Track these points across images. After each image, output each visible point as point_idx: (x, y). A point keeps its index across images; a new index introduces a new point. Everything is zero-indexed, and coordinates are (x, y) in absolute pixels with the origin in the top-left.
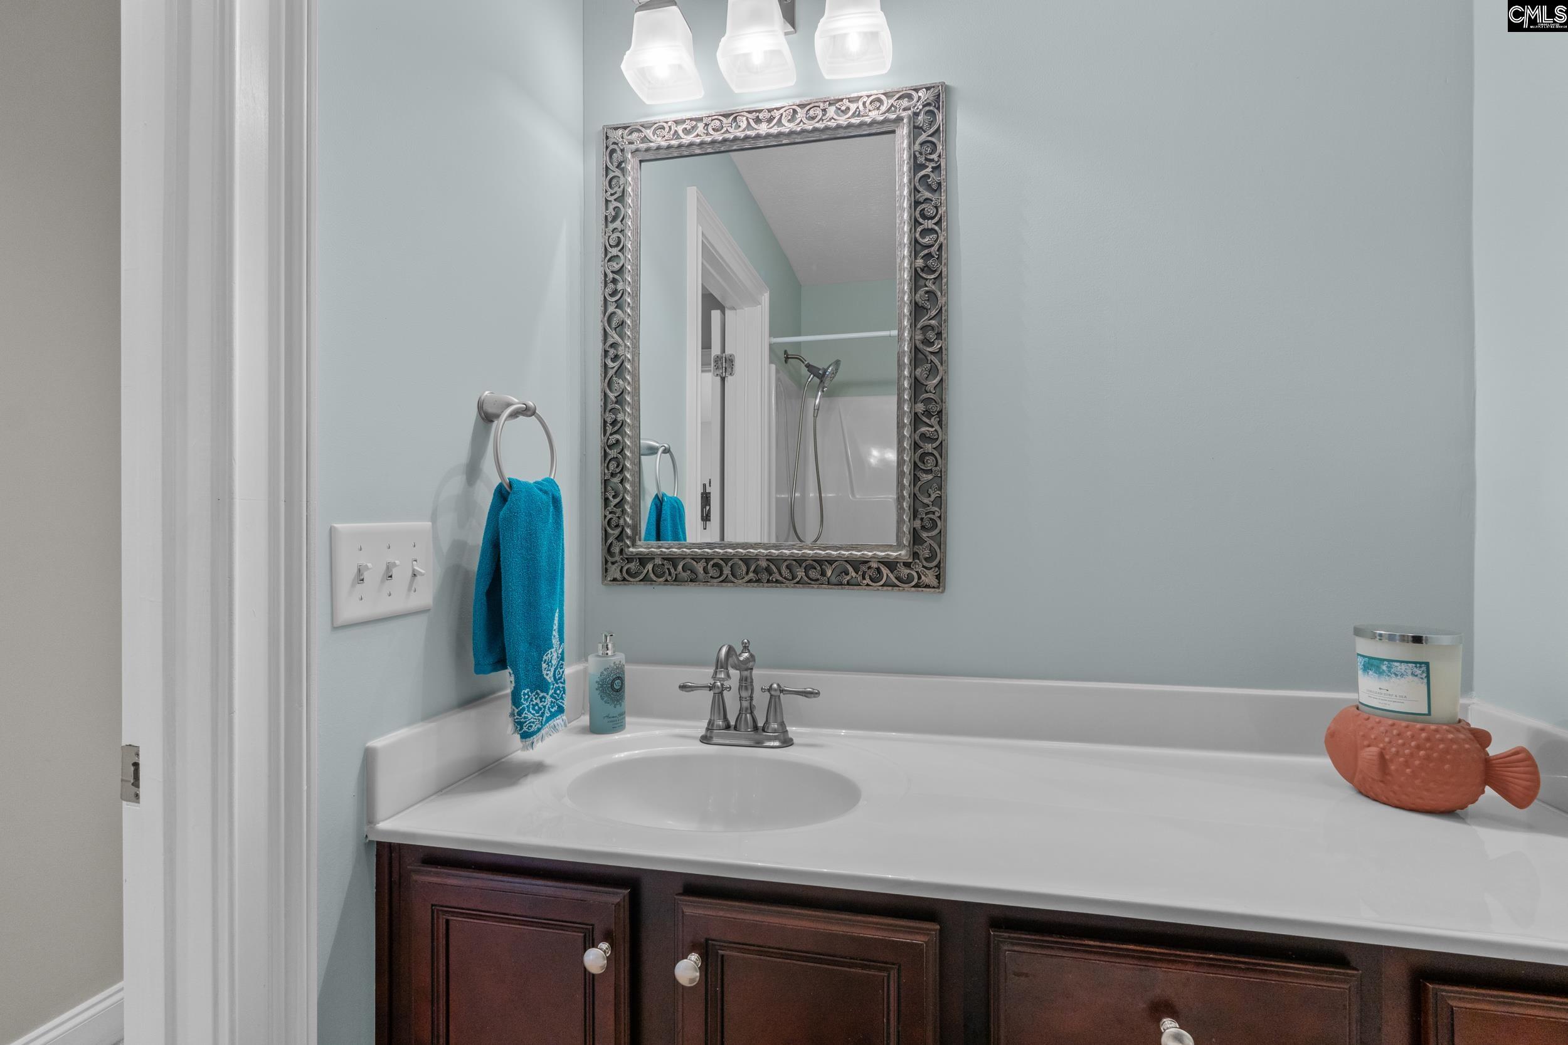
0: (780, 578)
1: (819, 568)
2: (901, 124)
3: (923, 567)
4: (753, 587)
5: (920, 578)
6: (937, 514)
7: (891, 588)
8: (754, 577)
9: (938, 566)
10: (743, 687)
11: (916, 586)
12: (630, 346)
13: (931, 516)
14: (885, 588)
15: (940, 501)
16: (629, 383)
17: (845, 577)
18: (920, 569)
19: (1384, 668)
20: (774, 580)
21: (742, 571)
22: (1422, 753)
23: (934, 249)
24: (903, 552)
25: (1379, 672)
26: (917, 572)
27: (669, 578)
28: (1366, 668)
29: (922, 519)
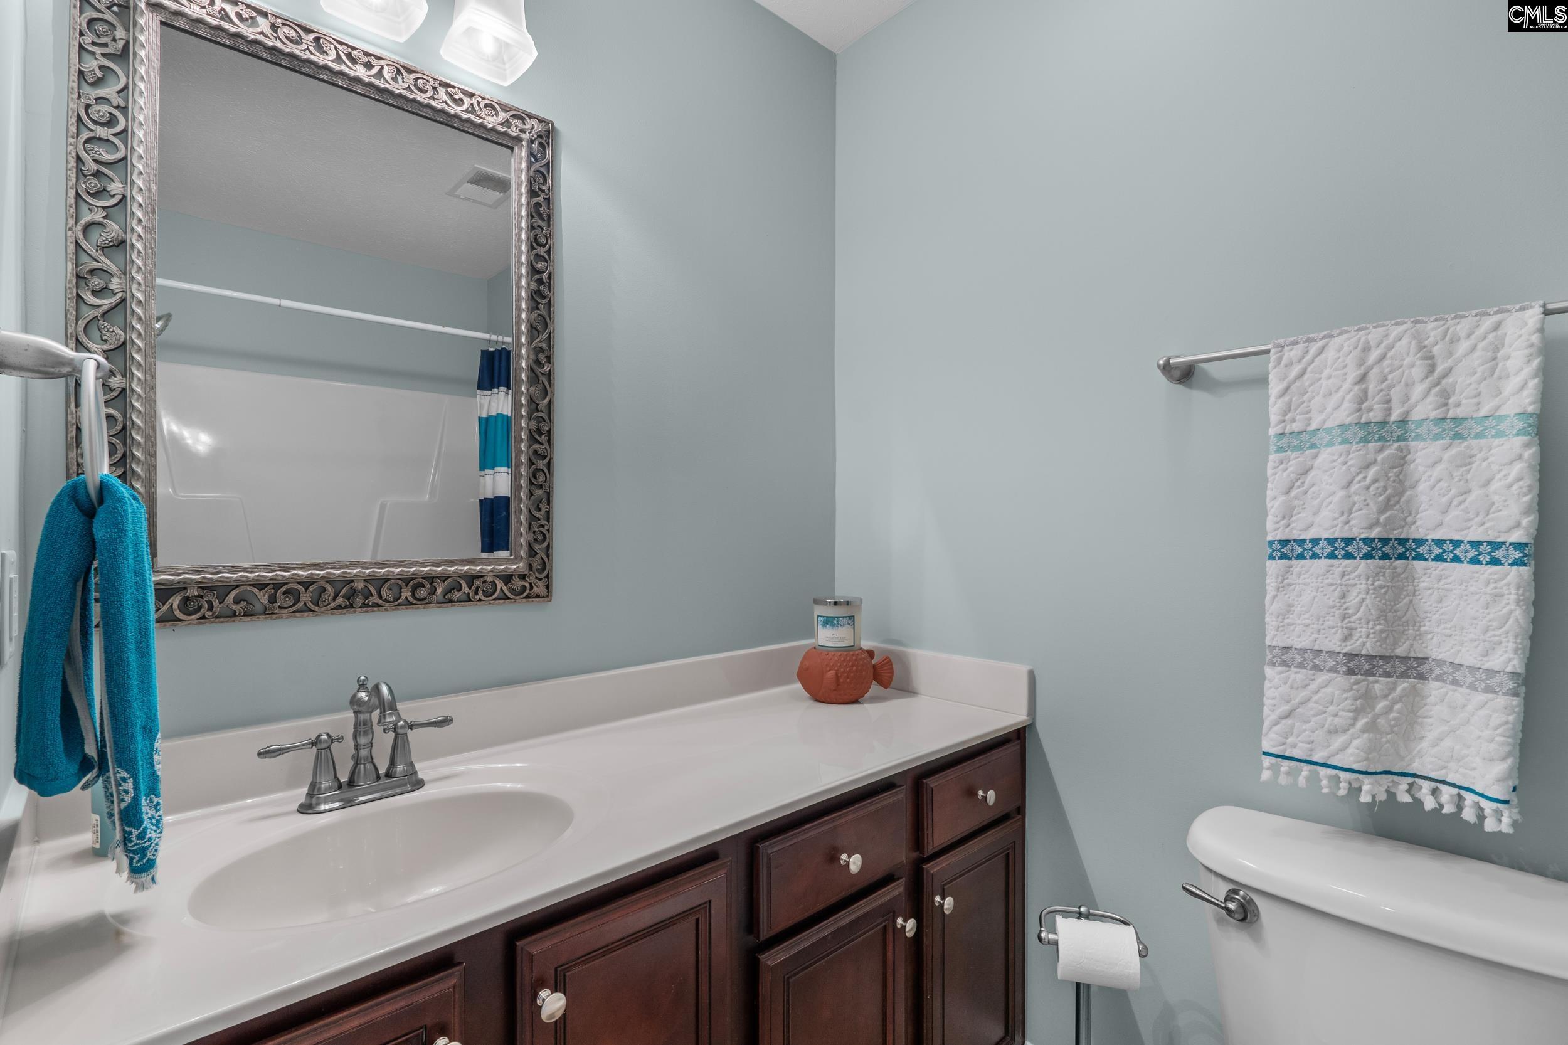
0: (379, 601)
1: (428, 586)
2: (520, 145)
3: (536, 578)
4: (341, 614)
5: (531, 588)
6: (546, 527)
7: (503, 601)
8: (344, 602)
9: (547, 576)
10: (362, 733)
11: (528, 597)
12: (142, 282)
13: (541, 529)
14: (497, 601)
15: (548, 516)
16: (140, 335)
17: (457, 593)
18: (532, 580)
19: (835, 622)
20: (370, 603)
21: (329, 596)
22: (854, 668)
23: (545, 276)
24: (521, 565)
25: (833, 625)
26: (531, 584)
27: (209, 614)
28: (824, 624)
29: (534, 532)
